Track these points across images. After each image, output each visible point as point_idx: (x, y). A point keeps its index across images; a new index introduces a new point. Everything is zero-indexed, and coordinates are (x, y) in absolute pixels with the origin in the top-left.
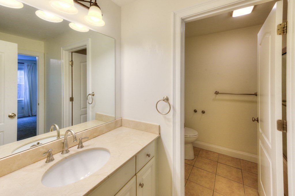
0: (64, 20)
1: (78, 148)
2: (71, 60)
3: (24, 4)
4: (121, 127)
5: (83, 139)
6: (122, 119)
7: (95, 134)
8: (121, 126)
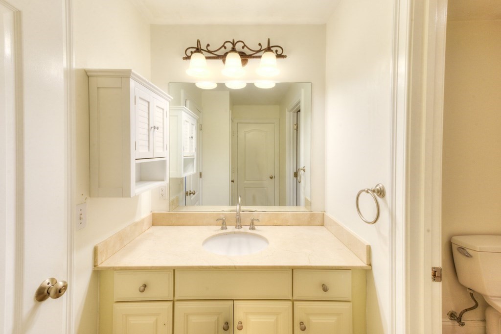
0: (247, 84)
1: (250, 229)
2: (296, 123)
3: (218, 84)
4: (321, 227)
5: (255, 220)
6: (324, 215)
7: (275, 222)
8: (323, 225)
